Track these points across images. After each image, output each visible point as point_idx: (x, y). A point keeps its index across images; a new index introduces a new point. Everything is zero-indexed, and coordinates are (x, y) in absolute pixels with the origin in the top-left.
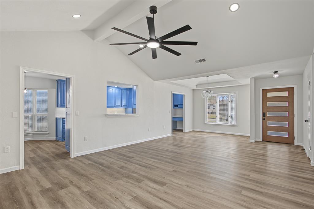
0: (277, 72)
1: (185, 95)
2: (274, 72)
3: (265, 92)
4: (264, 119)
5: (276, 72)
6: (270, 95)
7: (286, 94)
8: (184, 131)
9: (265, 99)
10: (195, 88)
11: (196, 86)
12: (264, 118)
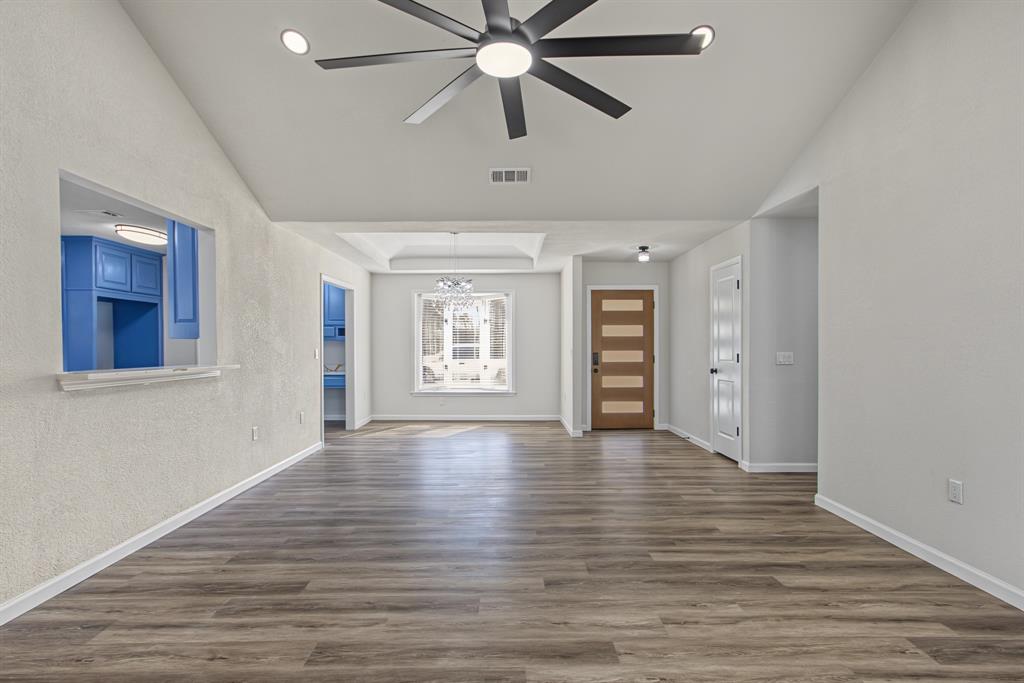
0: (647, 248)
1: (353, 291)
2: (640, 248)
3: (598, 296)
4: (596, 371)
5: (644, 249)
6: (609, 306)
7: (637, 305)
8: (347, 428)
9: (600, 318)
10: (386, 268)
11: (391, 260)
12: (596, 367)
